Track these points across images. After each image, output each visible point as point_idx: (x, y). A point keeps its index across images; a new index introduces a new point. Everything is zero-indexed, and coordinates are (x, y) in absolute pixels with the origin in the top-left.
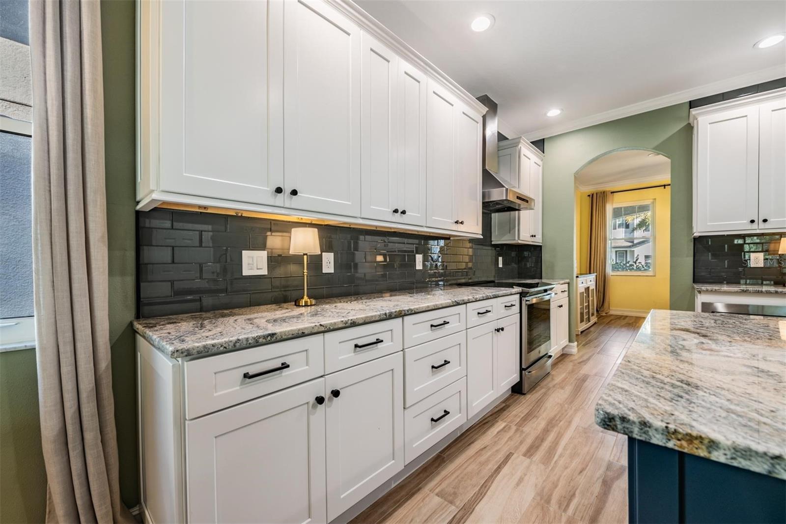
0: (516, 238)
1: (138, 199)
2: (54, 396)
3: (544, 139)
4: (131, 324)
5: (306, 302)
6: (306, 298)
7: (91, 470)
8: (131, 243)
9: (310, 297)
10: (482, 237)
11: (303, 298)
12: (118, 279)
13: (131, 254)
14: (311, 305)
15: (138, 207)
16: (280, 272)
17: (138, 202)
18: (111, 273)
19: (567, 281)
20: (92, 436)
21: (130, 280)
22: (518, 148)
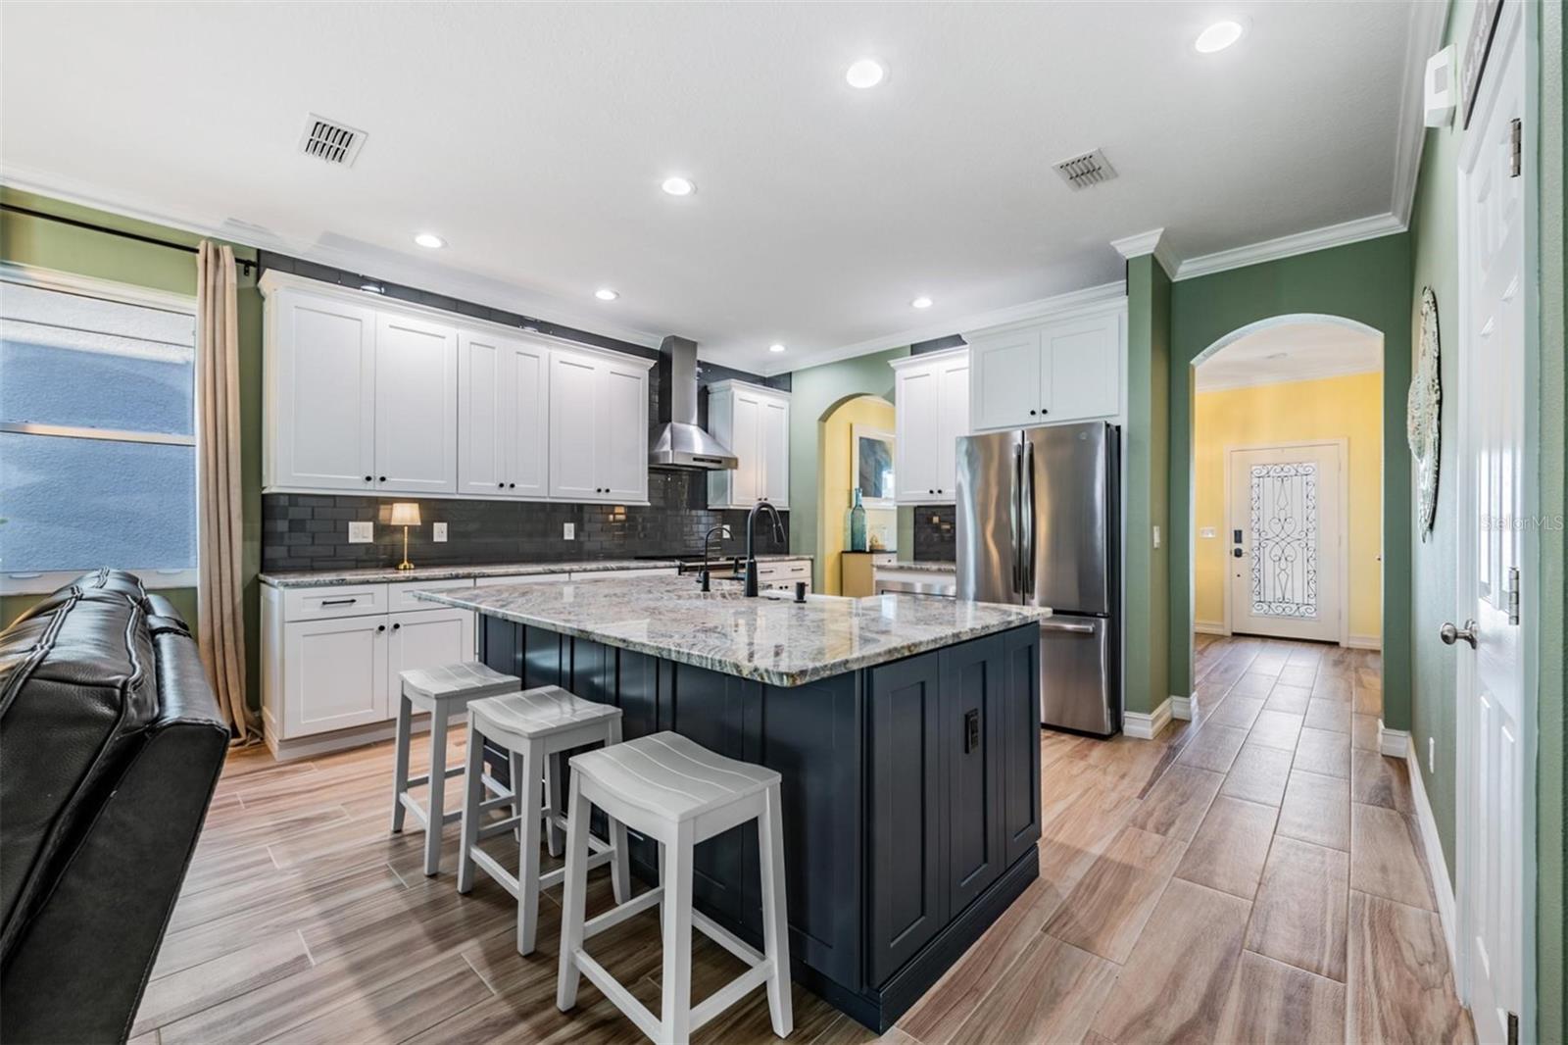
0: (729, 503)
1: (264, 485)
2: (207, 616)
3: (790, 374)
4: (257, 576)
5: (405, 566)
6: (406, 563)
7: (228, 666)
8: (258, 518)
9: (409, 562)
10: (649, 504)
11: (403, 562)
12: (248, 543)
13: (258, 526)
14: (410, 569)
15: (265, 492)
16: (386, 540)
17: (263, 488)
18: (244, 539)
19: (812, 557)
20: (229, 644)
21: (257, 545)
22: (730, 393)
